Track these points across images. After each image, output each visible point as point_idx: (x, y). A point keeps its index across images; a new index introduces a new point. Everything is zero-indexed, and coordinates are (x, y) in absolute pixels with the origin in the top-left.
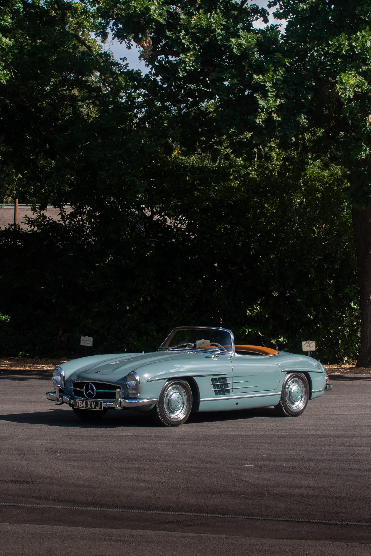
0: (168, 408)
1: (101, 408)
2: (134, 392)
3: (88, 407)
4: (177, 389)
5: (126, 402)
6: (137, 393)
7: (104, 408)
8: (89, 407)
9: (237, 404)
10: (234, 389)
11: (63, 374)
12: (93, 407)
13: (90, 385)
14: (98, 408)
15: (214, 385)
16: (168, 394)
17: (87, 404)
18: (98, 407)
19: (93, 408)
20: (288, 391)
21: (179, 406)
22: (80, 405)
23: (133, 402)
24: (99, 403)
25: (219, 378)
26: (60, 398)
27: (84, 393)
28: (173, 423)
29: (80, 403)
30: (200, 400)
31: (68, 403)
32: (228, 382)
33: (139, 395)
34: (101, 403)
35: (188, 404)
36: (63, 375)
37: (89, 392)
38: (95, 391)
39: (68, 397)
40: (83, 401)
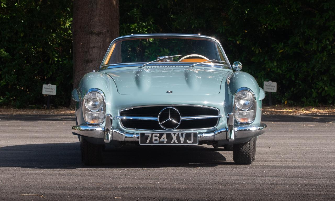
1: (195, 141)
3: (172, 142)
7: (201, 141)
8: (174, 141)
12: (182, 140)
13: (171, 109)
14: (190, 142)
17: (169, 138)
18: (190, 140)
19: (182, 141)
22: (156, 140)
24: (192, 135)
33: (255, 119)
34: (195, 135)
38: (180, 118)
40: (161, 135)
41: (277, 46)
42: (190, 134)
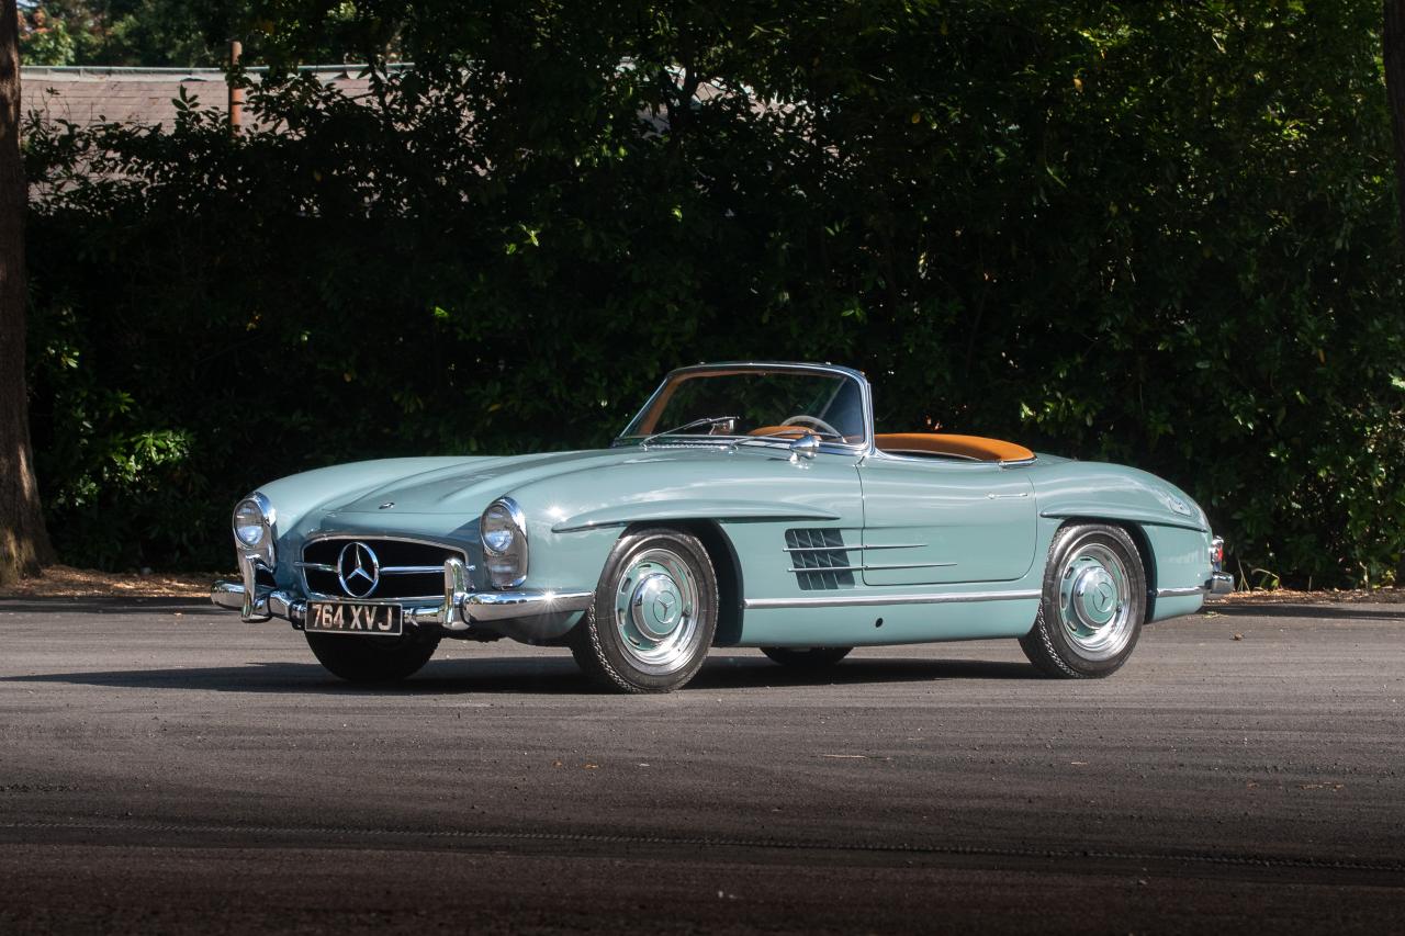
0: (632, 628)
1: (395, 628)
2: (508, 569)
3: (352, 626)
4: (663, 562)
5: (479, 603)
6: (517, 574)
7: (408, 627)
8: (356, 626)
9: (879, 623)
10: (867, 569)
11: (271, 515)
12: (370, 621)
13: (360, 546)
14: (384, 628)
15: (795, 555)
16: (629, 580)
17: (348, 617)
18: (385, 623)
19: (370, 626)
20: (1066, 586)
21: (671, 620)
22: (327, 620)
23: (505, 600)
24: (390, 610)
25: (813, 532)
26: (260, 603)
27: (341, 578)
28: (647, 681)
29: (328, 612)
30: (743, 603)
31: (287, 616)
32: (846, 546)
33: (524, 577)
34: (396, 611)
35: (704, 616)
36: (271, 523)
37: (358, 576)
38: (376, 570)
39: (288, 594)
40: (335, 607)
41: (482, 392)
42: (386, 608)
